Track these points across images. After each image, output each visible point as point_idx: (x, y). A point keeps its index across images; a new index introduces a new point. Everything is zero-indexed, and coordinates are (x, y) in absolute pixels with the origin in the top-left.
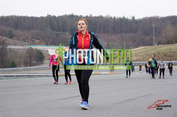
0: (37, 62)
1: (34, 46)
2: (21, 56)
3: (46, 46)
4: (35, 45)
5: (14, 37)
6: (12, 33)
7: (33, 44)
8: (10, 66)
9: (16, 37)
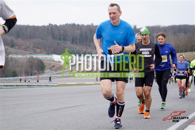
0: (37, 71)
1: (36, 55)
2: (22, 66)
3: (47, 55)
6: (14, 42)
7: (34, 53)
8: (11, 75)
9: (17, 46)
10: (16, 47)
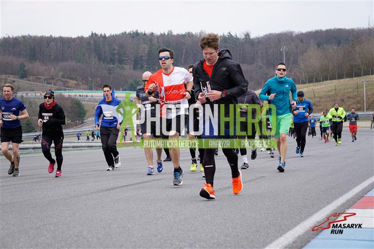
0: (72, 121)
3: (88, 91)
4: (69, 90)
5: (30, 75)
6: (26, 68)
7: (64, 88)
9: (32, 76)
10: (31, 78)
